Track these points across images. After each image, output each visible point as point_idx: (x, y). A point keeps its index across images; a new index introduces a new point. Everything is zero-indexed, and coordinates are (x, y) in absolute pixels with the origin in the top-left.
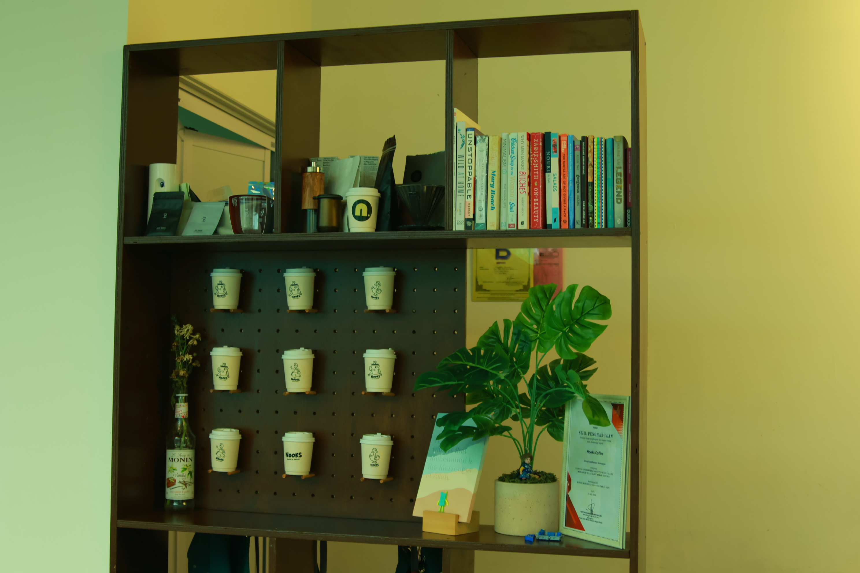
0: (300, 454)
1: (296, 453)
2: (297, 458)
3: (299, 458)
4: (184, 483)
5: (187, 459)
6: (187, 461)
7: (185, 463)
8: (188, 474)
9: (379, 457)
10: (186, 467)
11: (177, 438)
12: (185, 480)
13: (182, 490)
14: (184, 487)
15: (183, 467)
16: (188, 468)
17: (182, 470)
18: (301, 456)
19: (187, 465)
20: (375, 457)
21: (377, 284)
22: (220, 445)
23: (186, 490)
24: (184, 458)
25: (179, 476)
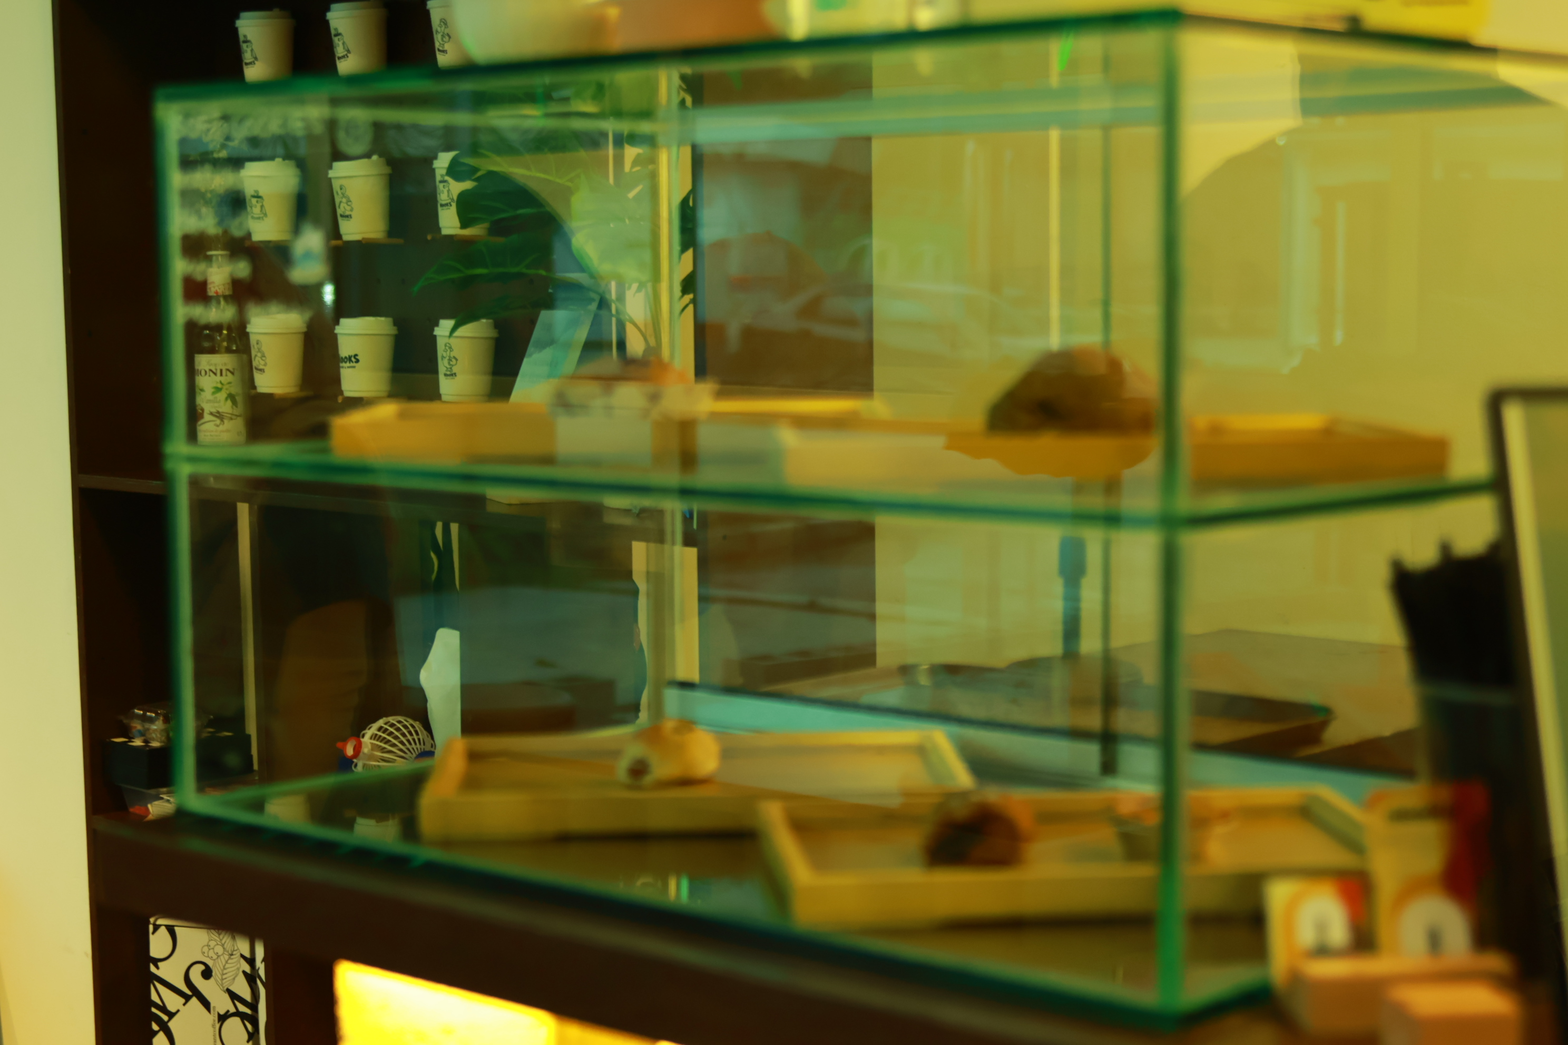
0: (357, 357)
1: (349, 356)
2: (352, 364)
3: (354, 364)
4: (218, 415)
5: (221, 371)
6: (221, 375)
7: (218, 378)
8: (226, 399)
9: (457, 360)
10: (219, 386)
11: (208, 332)
12: (220, 410)
13: (214, 428)
14: (218, 422)
15: (215, 385)
16: (225, 387)
17: (213, 390)
18: (357, 361)
19: (223, 382)
20: (450, 360)
21: (442, 24)
22: (257, 344)
23: (221, 428)
24: (216, 370)
25: (209, 401)
